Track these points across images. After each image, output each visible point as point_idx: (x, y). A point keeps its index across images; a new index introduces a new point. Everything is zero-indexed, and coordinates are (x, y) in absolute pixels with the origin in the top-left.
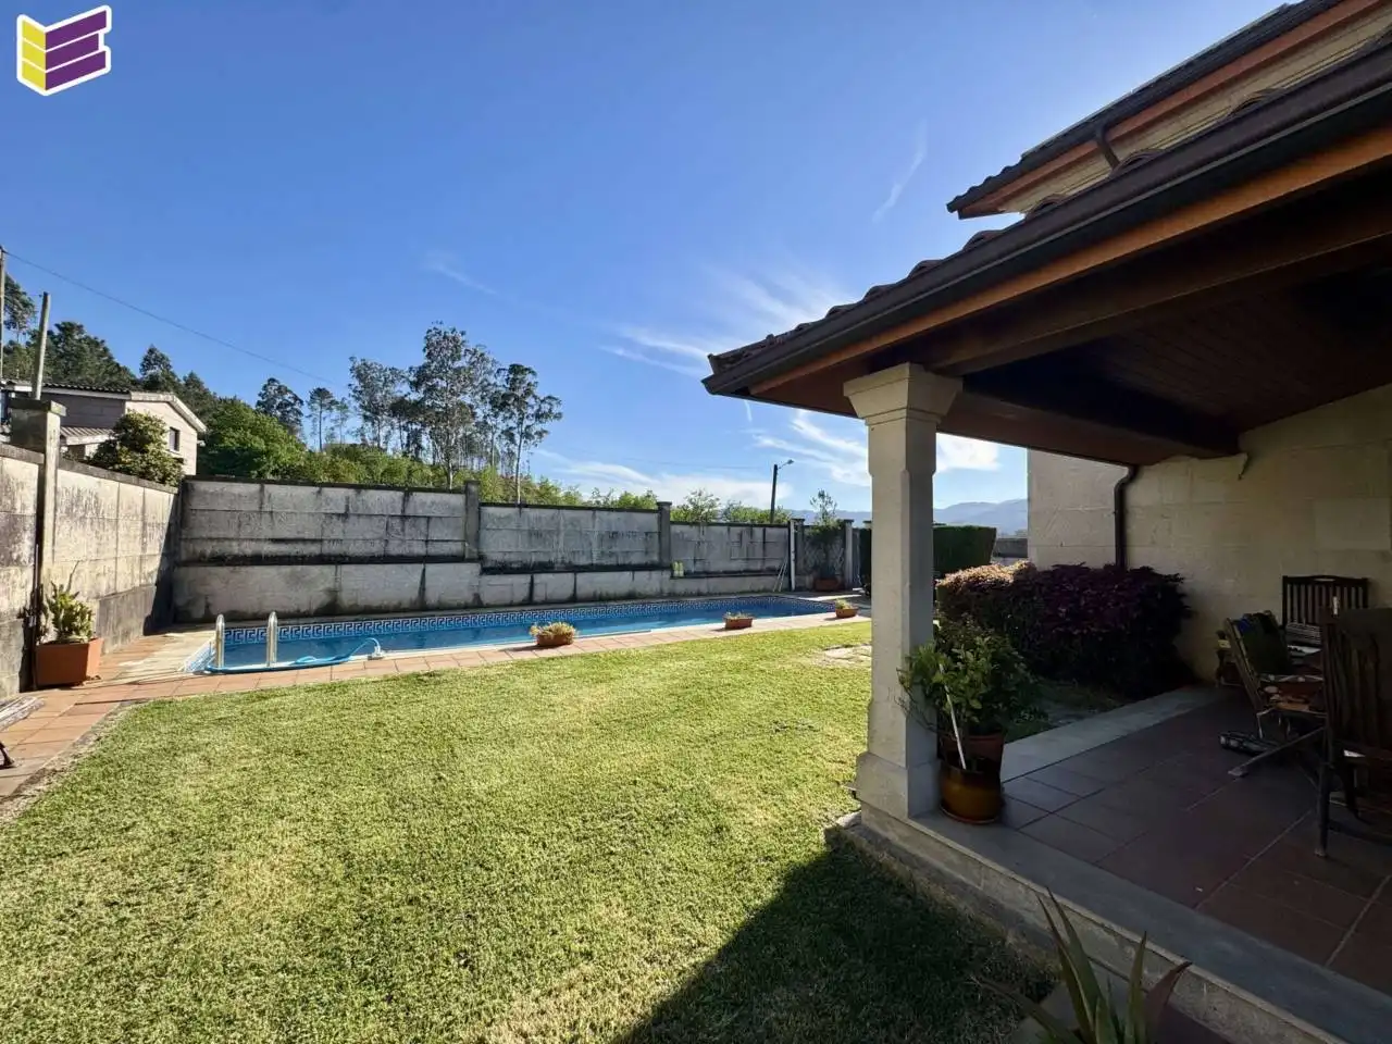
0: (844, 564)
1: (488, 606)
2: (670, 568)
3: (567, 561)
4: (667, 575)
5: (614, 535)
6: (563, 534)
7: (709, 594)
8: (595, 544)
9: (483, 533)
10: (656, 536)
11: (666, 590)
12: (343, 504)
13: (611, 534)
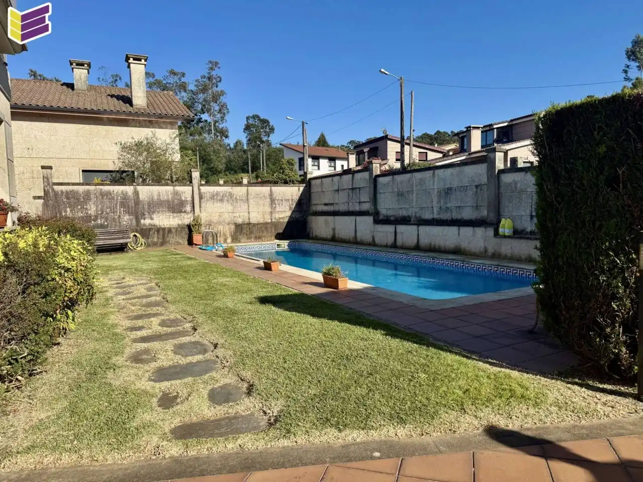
1: (378, 245)
5: (449, 191)
6: (415, 193)
8: (435, 200)
9: (378, 196)
10: (486, 188)
13: (446, 190)
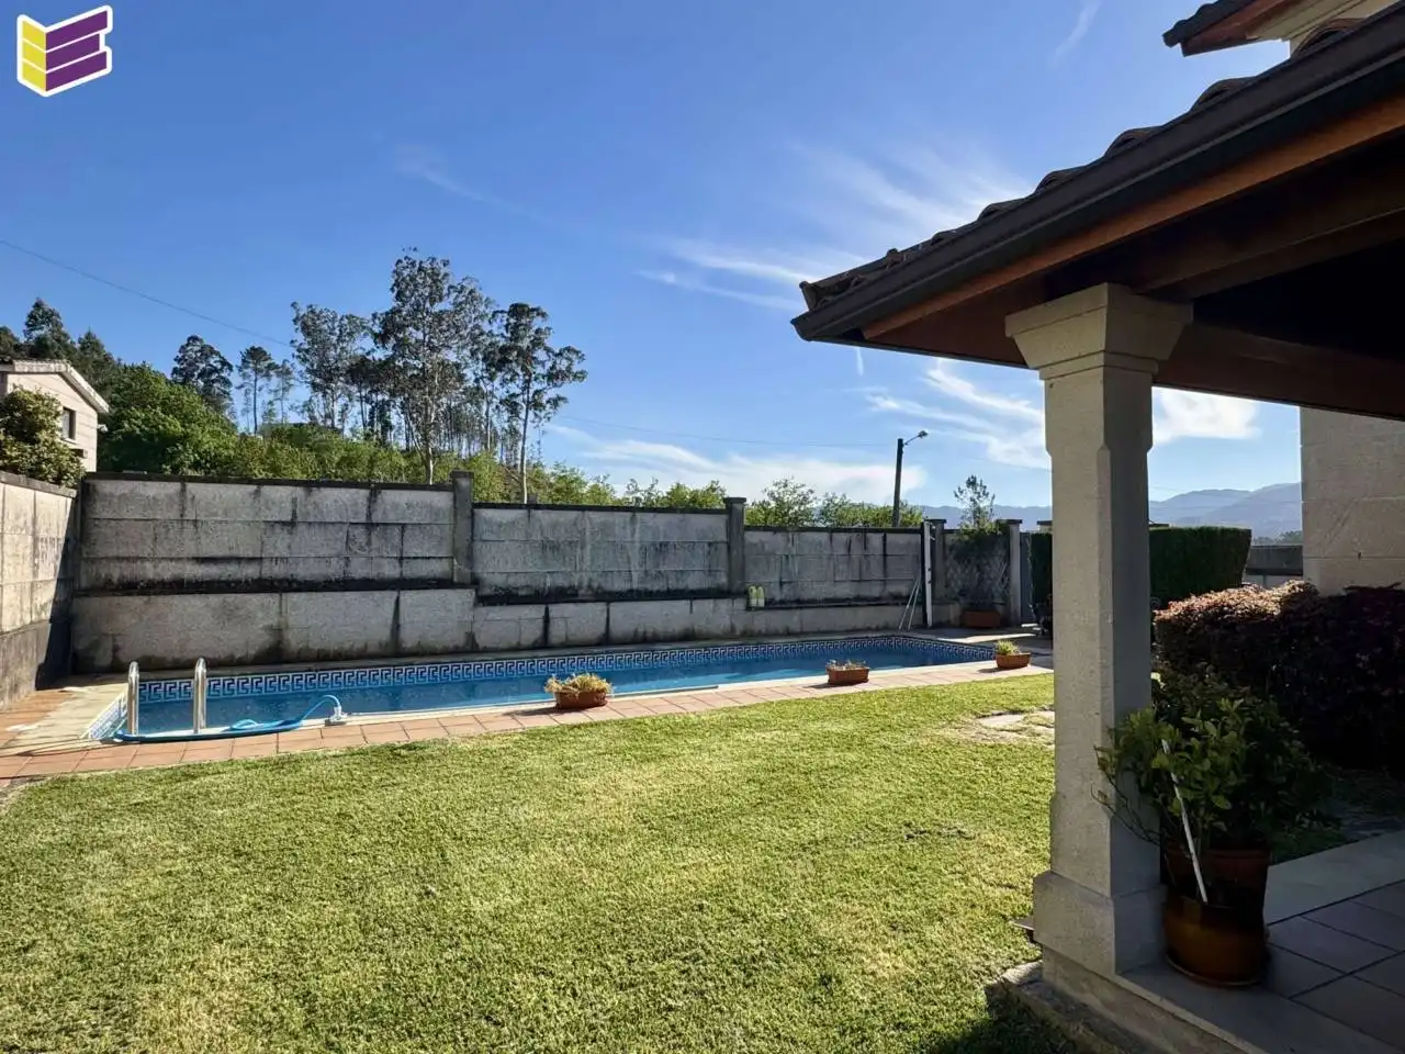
0: (1007, 587)
1: (486, 651)
2: (745, 594)
3: (595, 585)
4: (740, 604)
5: (662, 548)
6: (589, 547)
7: (802, 633)
8: (635, 562)
9: (478, 545)
10: (724, 547)
11: (739, 628)
12: (288, 506)
13: (658, 546)
